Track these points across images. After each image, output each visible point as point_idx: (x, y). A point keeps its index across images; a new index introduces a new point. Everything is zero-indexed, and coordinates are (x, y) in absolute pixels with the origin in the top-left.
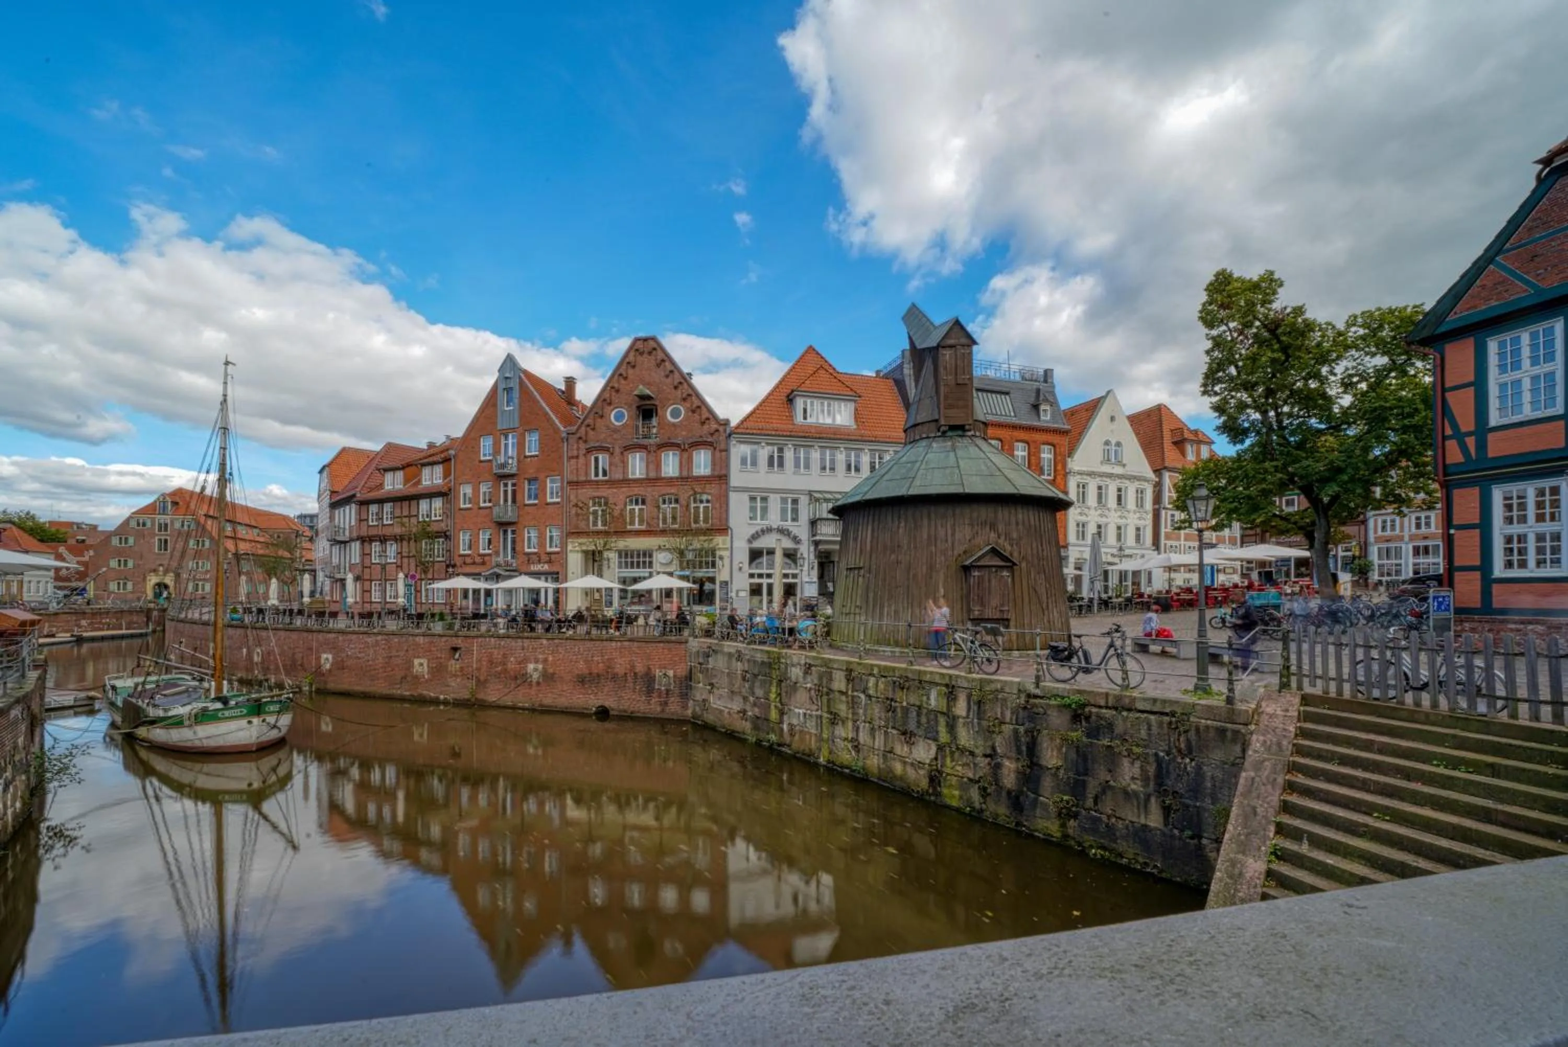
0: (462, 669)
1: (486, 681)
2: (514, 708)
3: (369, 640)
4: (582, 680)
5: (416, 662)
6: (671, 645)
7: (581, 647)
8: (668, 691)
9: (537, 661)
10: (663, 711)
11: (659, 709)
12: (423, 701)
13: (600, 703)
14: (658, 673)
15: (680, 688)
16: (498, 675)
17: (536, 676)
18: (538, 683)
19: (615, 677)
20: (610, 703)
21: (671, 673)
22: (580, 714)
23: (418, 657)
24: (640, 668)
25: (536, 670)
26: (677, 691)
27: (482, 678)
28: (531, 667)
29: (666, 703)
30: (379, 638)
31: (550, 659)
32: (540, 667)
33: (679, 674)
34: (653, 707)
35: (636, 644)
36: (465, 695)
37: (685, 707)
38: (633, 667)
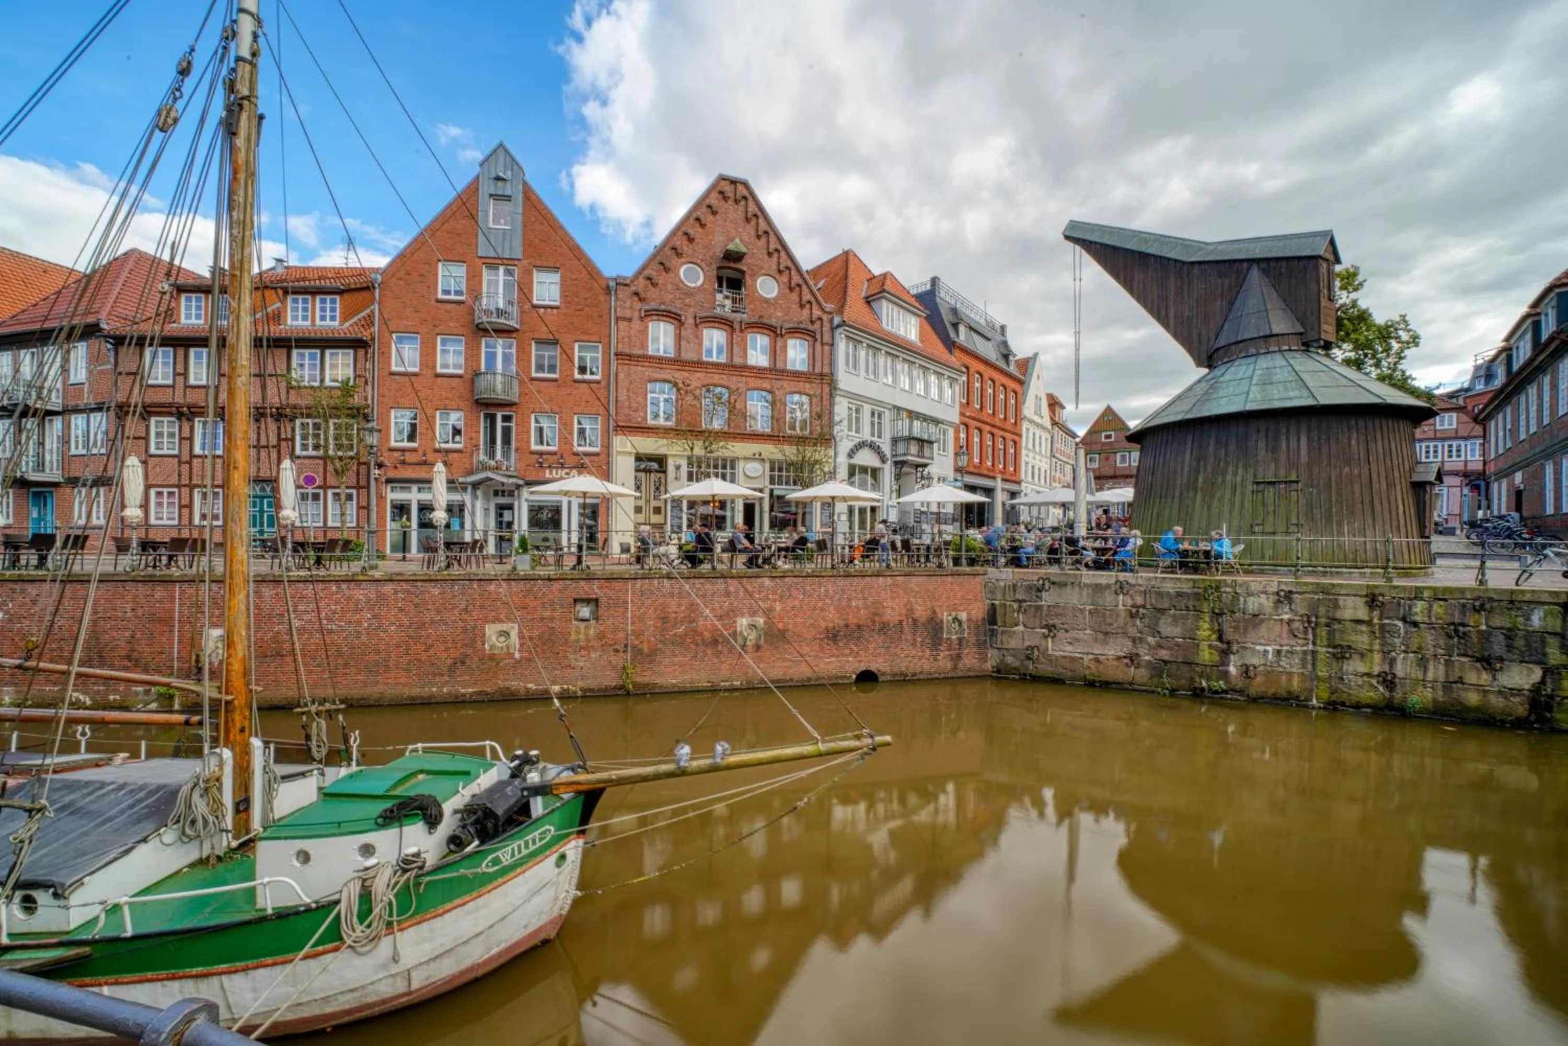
0: (601, 636)
1: (654, 652)
2: (713, 690)
3: (359, 594)
4: (833, 636)
5: (491, 630)
6: (962, 579)
7: (829, 587)
8: (960, 640)
9: (753, 614)
10: (955, 667)
11: (949, 665)
12: (508, 699)
13: (863, 667)
14: (946, 617)
15: (977, 635)
16: (680, 641)
17: (752, 636)
18: (758, 648)
19: (884, 628)
20: (877, 665)
21: (963, 616)
22: (836, 685)
23: (497, 620)
24: (921, 612)
25: (753, 626)
26: (973, 639)
27: (646, 648)
28: (743, 622)
29: (959, 657)
30: (388, 588)
31: (778, 607)
32: (760, 621)
33: (974, 618)
34: (943, 663)
35: (914, 579)
36: (609, 679)
37: (984, 659)
38: (911, 610)
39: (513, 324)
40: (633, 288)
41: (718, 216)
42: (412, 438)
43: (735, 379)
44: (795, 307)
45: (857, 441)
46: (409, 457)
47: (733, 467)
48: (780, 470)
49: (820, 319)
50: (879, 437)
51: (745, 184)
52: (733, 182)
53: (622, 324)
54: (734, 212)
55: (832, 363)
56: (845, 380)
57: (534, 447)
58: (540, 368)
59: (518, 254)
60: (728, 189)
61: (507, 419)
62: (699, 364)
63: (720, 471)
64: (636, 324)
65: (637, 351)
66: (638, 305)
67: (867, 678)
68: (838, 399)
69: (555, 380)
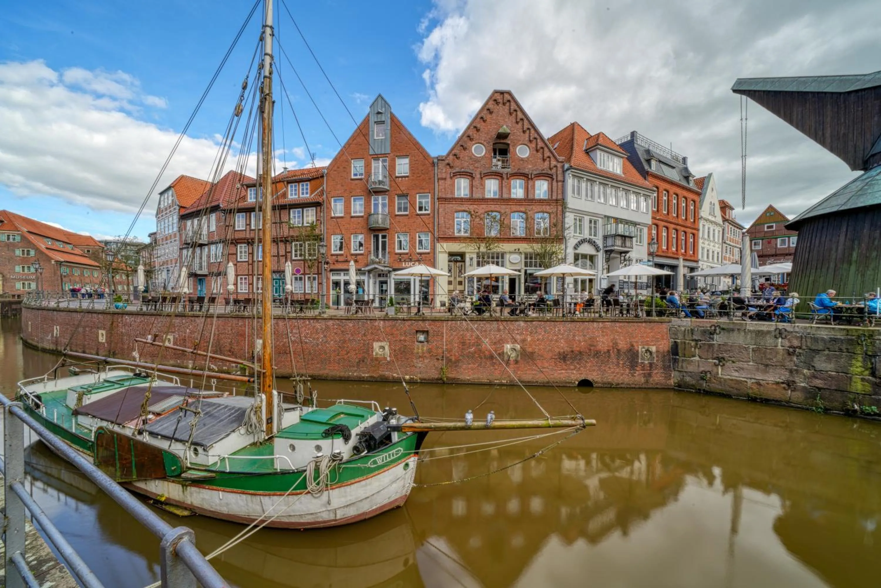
0: (430, 351)
1: (458, 361)
2: (490, 385)
3: (318, 325)
4: (563, 357)
5: (376, 345)
6: (652, 325)
7: (561, 327)
8: (651, 364)
9: (515, 341)
10: (647, 382)
11: (643, 380)
12: (384, 381)
13: (583, 377)
14: (641, 349)
15: (663, 361)
16: (471, 356)
17: (513, 355)
18: (516, 362)
19: (597, 354)
20: (593, 376)
21: (653, 349)
22: (564, 386)
23: (379, 340)
24: (623, 345)
25: (514, 349)
26: (660, 364)
27: (453, 359)
28: (508, 347)
29: (650, 375)
30: (331, 323)
31: (529, 339)
32: (518, 347)
33: (661, 350)
34: (638, 378)
35: (618, 324)
36: (434, 374)
37: (669, 377)
38: (616, 344)
39: (386, 187)
40: (447, 162)
41: (494, 114)
42: (341, 249)
43: (504, 207)
44: (540, 161)
45: (579, 239)
46: (340, 259)
47: (503, 257)
48: (531, 258)
49: (556, 166)
50: (595, 235)
51: (509, 93)
52: (502, 93)
53: (441, 182)
54: (502, 110)
55: (564, 192)
56: (572, 202)
57: (397, 251)
58: (400, 209)
59: (388, 151)
60: (499, 97)
61: (384, 237)
62: (484, 200)
63: (495, 260)
64: (449, 181)
65: (449, 196)
66: (449, 170)
67: (585, 384)
68: (567, 214)
69: (407, 215)
